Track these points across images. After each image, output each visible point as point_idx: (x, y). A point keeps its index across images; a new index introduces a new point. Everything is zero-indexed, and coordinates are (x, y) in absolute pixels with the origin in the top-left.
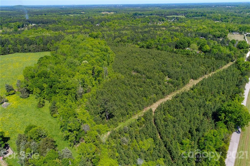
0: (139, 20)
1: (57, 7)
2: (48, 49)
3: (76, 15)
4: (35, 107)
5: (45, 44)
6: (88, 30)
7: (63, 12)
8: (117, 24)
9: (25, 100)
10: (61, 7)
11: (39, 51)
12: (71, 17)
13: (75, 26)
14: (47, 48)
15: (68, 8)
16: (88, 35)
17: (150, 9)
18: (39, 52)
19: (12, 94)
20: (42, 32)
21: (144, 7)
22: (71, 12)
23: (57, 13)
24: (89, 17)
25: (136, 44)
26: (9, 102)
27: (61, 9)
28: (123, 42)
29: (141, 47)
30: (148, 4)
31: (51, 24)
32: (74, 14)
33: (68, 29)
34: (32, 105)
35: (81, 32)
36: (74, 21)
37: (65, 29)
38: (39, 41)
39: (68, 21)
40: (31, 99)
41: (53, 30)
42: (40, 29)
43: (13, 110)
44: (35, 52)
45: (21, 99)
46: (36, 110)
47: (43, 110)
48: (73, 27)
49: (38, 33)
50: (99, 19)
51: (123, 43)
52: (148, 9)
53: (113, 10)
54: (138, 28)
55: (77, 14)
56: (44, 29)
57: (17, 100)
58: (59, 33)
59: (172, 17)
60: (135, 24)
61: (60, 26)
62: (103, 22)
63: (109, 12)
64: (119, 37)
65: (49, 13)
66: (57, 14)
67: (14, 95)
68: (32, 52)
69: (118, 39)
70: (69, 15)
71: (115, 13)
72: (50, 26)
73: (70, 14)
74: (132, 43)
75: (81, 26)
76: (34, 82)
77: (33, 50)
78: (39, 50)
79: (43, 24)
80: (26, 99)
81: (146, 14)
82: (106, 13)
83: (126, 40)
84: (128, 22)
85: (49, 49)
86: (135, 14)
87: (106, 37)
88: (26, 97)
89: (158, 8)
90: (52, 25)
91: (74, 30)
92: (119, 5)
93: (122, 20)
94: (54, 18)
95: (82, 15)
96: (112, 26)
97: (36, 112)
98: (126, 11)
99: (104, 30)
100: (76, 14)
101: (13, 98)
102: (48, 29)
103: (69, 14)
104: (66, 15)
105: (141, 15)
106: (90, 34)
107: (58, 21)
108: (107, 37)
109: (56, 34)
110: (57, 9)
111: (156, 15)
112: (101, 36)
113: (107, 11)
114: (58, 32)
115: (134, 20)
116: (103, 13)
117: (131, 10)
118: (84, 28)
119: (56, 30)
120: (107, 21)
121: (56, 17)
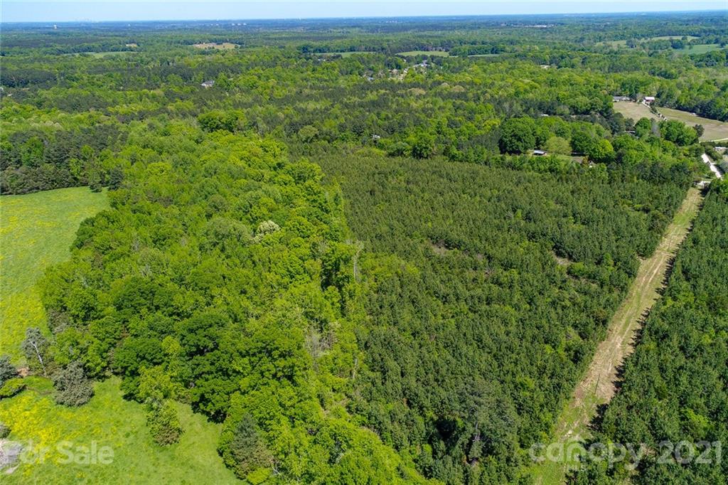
0: (333, 68)
1: (33, 28)
2: (75, 179)
3: (114, 54)
4: (145, 445)
5: (56, 162)
6: (189, 105)
7: (64, 45)
8: (272, 82)
9: (82, 416)
10: (44, 28)
11: (38, 188)
12: (102, 60)
13: (136, 90)
14: (67, 177)
15: (71, 31)
16: (195, 120)
17: (336, 32)
18: (40, 192)
19: (14, 395)
20: (26, 118)
21: (314, 29)
22: (94, 44)
23: (44, 49)
24: (162, 61)
25: (371, 145)
26: (14, 435)
27: (49, 33)
28: (324, 139)
29: (392, 155)
30: (322, 20)
31: (48, 88)
32: (105, 51)
33: (115, 103)
34: (128, 435)
35: (167, 112)
36: (122, 74)
37: (107, 104)
38: (29, 152)
39: (101, 75)
40: (107, 405)
41: (62, 109)
42: (14, 107)
43: (54, 476)
44: (24, 193)
45: (66, 414)
46: (158, 459)
47: (185, 454)
48: (131, 94)
49: (11, 121)
50: (201, 66)
51: (327, 142)
52: (330, 35)
53: (227, 38)
54: (342, 91)
55: (112, 51)
56: (30, 107)
57: (49, 420)
58: (90, 117)
59: (418, 55)
60: (326, 81)
61: (84, 93)
62: (222, 75)
63: (219, 42)
64: (306, 124)
65: (16, 49)
66: (45, 53)
67: (25, 398)
68: (10, 194)
69: (309, 131)
70: (88, 56)
71: (239, 46)
72: (44, 93)
73: (89, 49)
74: (359, 143)
75: (158, 92)
76: (107, 332)
77: (18, 185)
78: (40, 184)
79: (12, 85)
80: (86, 407)
81: (337, 48)
82: (211, 45)
83: (335, 132)
84: (302, 73)
85: (78, 177)
86: (304, 48)
87: (262, 126)
88: (83, 400)
89: (357, 29)
90: (49, 91)
91: (139, 106)
92: (236, 22)
93: (279, 68)
94: (46, 67)
95: (134, 55)
96: (260, 89)
97: (162, 470)
98: (269, 39)
99: (239, 101)
100: (109, 51)
101: (28, 413)
102: (39, 105)
103: (86, 51)
104: (77, 55)
105: (320, 51)
106: (201, 116)
107: (63, 75)
108: (264, 125)
109: (81, 121)
110: (36, 34)
111: (366, 50)
112: (243, 122)
113: (211, 41)
114: (86, 114)
115: (319, 69)
116: (198, 46)
117: (284, 36)
118: (170, 96)
119: (75, 107)
120: (233, 72)
121: (48, 61)
